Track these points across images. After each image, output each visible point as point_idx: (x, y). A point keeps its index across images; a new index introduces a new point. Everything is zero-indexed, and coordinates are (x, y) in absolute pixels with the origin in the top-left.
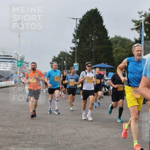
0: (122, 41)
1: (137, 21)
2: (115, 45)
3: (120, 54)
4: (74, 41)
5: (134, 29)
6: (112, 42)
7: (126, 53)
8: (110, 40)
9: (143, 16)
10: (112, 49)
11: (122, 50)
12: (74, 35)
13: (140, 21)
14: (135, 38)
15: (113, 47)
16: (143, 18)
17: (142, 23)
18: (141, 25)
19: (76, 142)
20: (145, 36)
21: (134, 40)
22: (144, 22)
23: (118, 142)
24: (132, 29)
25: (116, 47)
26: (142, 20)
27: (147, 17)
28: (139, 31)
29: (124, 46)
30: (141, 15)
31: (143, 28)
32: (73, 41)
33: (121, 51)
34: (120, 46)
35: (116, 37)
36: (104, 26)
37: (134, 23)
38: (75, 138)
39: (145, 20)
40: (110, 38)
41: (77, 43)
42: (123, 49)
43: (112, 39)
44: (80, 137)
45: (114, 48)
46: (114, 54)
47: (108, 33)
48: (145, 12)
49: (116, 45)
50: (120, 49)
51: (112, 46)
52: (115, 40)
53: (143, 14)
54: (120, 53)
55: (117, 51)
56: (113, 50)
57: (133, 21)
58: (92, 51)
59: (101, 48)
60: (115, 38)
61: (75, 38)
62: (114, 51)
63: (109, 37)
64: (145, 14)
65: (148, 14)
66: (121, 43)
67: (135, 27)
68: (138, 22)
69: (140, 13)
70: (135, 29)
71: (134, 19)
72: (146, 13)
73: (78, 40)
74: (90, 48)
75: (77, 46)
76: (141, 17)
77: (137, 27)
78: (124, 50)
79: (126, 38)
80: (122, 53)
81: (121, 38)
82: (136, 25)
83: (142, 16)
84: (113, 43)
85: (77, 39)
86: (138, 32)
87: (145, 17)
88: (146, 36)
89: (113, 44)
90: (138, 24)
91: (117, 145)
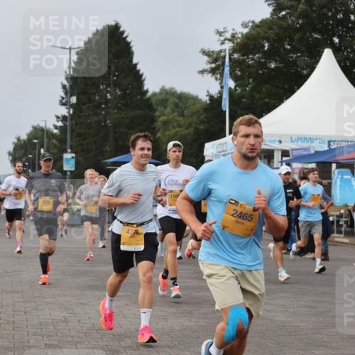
0: (177, 101)
1: (213, 52)
2: (160, 109)
3: (173, 131)
4: (64, 101)
5: (206, 71)
6: (154, 103)
7: (187, 129)
8: (149, 99)
9: (229, 40)
10: (153, 120)
11: (177, 120)
12: (64, 87)
13: (221, 51)
14: (208, 92)
15: (157, 113)
16: (228, 46)
17: (224, 57)
18: (224, 63)
19: (70, 339)
20: (233, 87)
21: (207, 98)
22: (230, 55)
23: (170, 339)
24: (202, 72)
25: (163, 115)
26: (225, 50)
27: (237, 44)
28: (218, 76)
29: (183, 112)
30: (222, 38)
31: (227, 70)
32: (61, 101)
33: (175, 124)
34: (174, 112)
35: (163, 90)
36: (136, 65)
37: (206, 58)
38: (67, 331)
39: (234, 51)
40: (149, 94)
41: (72, 106)
42: (181, 119)
43: (154, 94)
44: (79, 328)
45: (159, 117)
46: (158, 130)
47: (144, 80)
48: (234, 30)
49: (162, 108)
50: (173, 119)
51: (155, 112)
52: (160, 97)
53: (228, 35)
54: (174, 127)
55: (165, 123)
56: (156, 121)
57: (204, 53)
58: (106, 125)
59: (128, 118)
60: (161, 93)
61: (66, 93)
62: (158, 124)
63: (147, 91)
64: (233, 36)
65: (240, 36)
66: (176, 105)
67: (208, 67)
68: (215, 56)
69: (220, 34)
70: (210, 72)
71: (206, 48)
72: (236, 33)
73: (74, 100)
74: (101, 117)
75: (71, 112)
76: (223, 43)
77: (213, 65)
78: (182, 122)
79: (189, 94)
80: (178, 129)
81: (176, 92)
82: (212, 63)
83: (225, 39)
84: (157, 105)
85: (71, 96)
86: (216, 79)
87: (233, 42)
88: (235, 87)
89: (155, 107)
90: (215, 60)
91: (168, 347)
